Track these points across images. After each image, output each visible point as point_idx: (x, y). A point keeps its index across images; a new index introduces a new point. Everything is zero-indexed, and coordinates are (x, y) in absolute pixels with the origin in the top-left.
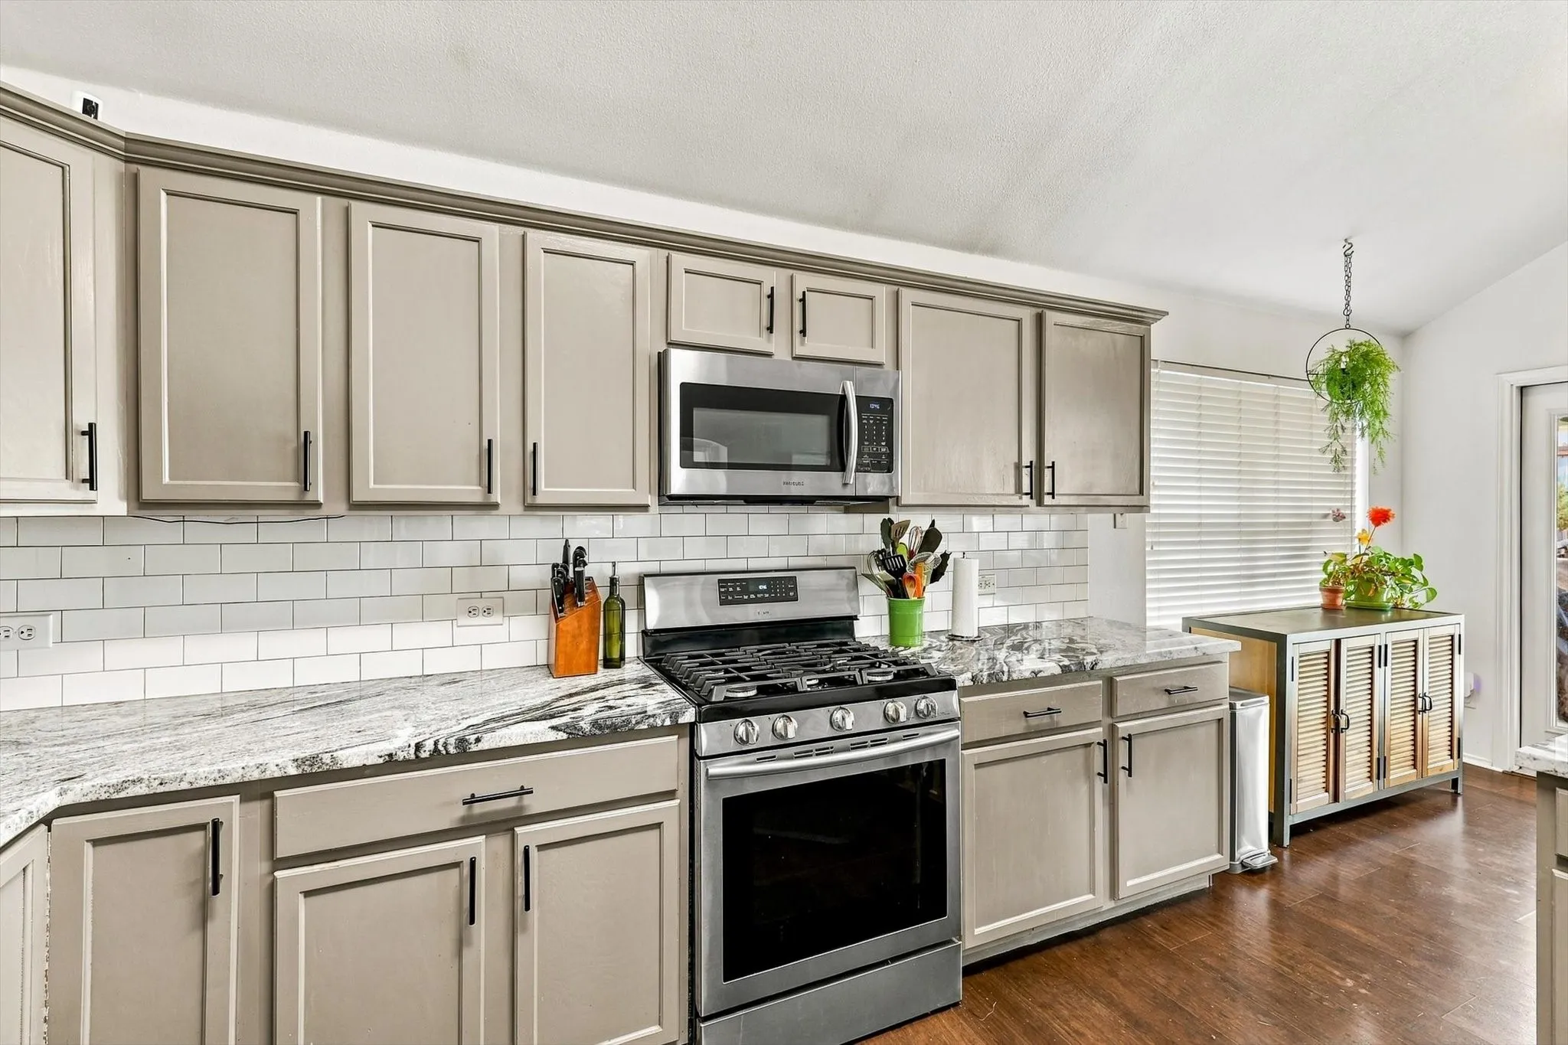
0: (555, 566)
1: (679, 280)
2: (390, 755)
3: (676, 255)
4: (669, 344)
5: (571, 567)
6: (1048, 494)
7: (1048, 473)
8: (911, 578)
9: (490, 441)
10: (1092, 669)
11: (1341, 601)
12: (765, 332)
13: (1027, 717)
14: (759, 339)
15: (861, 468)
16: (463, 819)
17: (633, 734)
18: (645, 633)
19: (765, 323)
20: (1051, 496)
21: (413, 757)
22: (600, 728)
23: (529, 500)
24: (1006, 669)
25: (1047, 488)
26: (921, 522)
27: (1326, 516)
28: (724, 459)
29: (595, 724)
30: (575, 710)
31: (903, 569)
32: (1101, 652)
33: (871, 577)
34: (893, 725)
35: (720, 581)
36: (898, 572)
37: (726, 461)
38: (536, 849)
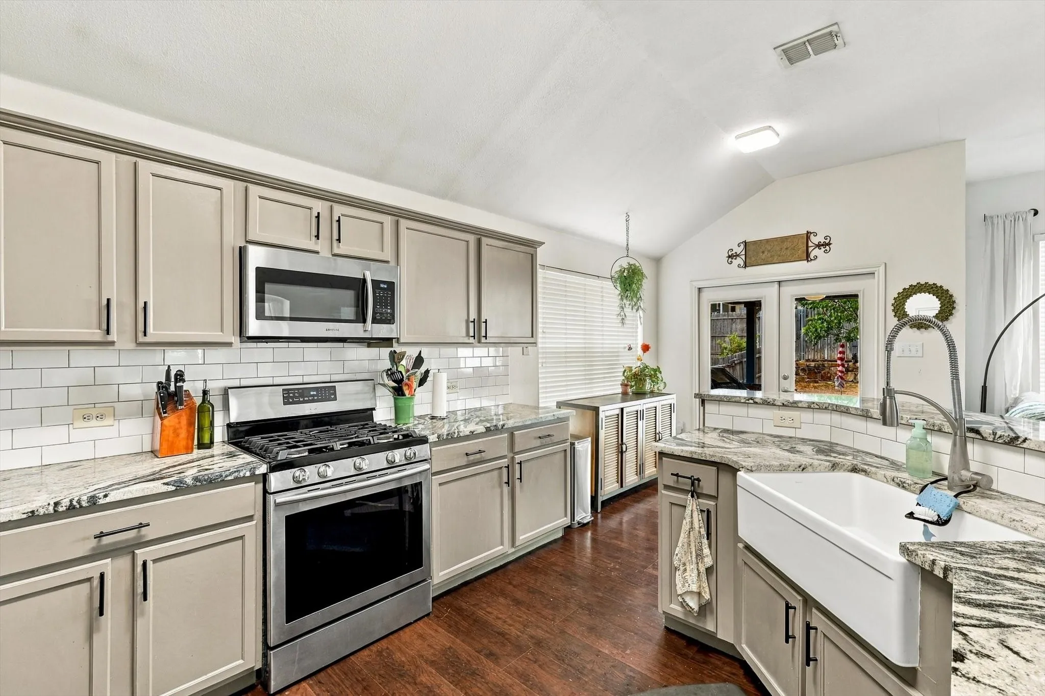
0: (159, 383)
1: (254, 202)
2: (33, 512)
3: (253, 187)
4: (247, 242)
5: (172, 384)
6: (484, 337)
7: (483, 325)
8: (406, 384)
9: (108, 300)
10: (502, 428)
11: (630, 390)
12: (314, 239)
13: (467, 455)
14: (309, 242)
15: (374, 321)
16: (94, 549)
17: (224, 483)
18: (229, 426)
19: (314, 233)
20: (484, 338)
21: (52, 511)
22: (200, 481)
23: (141, 339)
24: (456, 431)
25: (483, 334)
26: (412, 352)
27: (625, 348)
28: (287, 315)
29: (196, 479)
30: (180, 473)
31: (402, 380)
32: (508, 419)
33: (384, 385)
34: (392, 465)
35: (284, 390)
36: (399, 381)
37: (289, 316)
38: (152, 562)
